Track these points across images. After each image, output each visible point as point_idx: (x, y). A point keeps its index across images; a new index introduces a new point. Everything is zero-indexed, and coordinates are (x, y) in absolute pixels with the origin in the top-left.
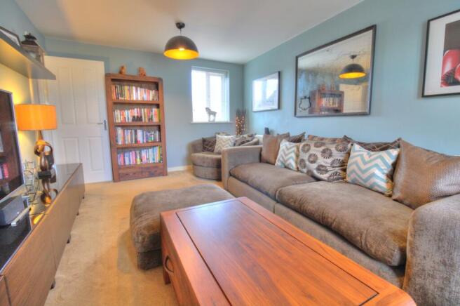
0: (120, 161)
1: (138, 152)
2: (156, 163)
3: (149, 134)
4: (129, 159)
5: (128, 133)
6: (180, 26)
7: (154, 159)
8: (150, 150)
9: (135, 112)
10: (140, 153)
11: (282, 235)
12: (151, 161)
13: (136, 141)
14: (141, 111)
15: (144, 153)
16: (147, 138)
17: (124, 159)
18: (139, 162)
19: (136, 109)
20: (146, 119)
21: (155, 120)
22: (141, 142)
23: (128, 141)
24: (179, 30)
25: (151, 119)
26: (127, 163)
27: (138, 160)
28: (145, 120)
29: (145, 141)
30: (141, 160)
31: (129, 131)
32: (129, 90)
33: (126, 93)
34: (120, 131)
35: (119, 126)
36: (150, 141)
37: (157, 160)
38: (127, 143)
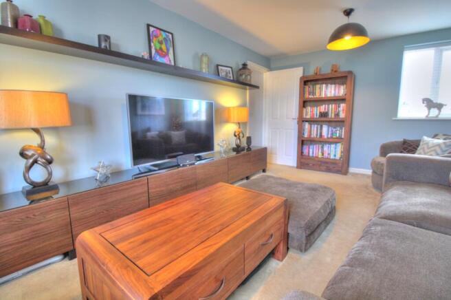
0: (305, 152)
1: (320, 146)
2: (337, 160)
3: (334, 130)
4: (313, 151)
5: (315, 128)
6: (348, 13)
7: (335, 156)
8: (333, 146)
9: (323, 108)
10: (322, 148)
11: (222, 225)
12: (332, 157)
13: (321, 136)
14: (328, 107)
15: (326, 148)
16: (332, 134)
17: (309, 151)
18: (320, 156)
19: (324, 106)
20: (333, 115)
21: (342, 115)
22: (326, 137)
23: (314, 135)
24: (347, 17)
25: (337, 115)
26: (311, 155)
27: (320, 154)
28: (331, 115)
29: (329, 136)
30: (323, 155)
31: (316, 126)
32: (320, 88)
33: (317, 91)
34: (307, 125)
35: (307, 121)
36: (334, 137)
37: (338, 157)
38: (312, 136)
